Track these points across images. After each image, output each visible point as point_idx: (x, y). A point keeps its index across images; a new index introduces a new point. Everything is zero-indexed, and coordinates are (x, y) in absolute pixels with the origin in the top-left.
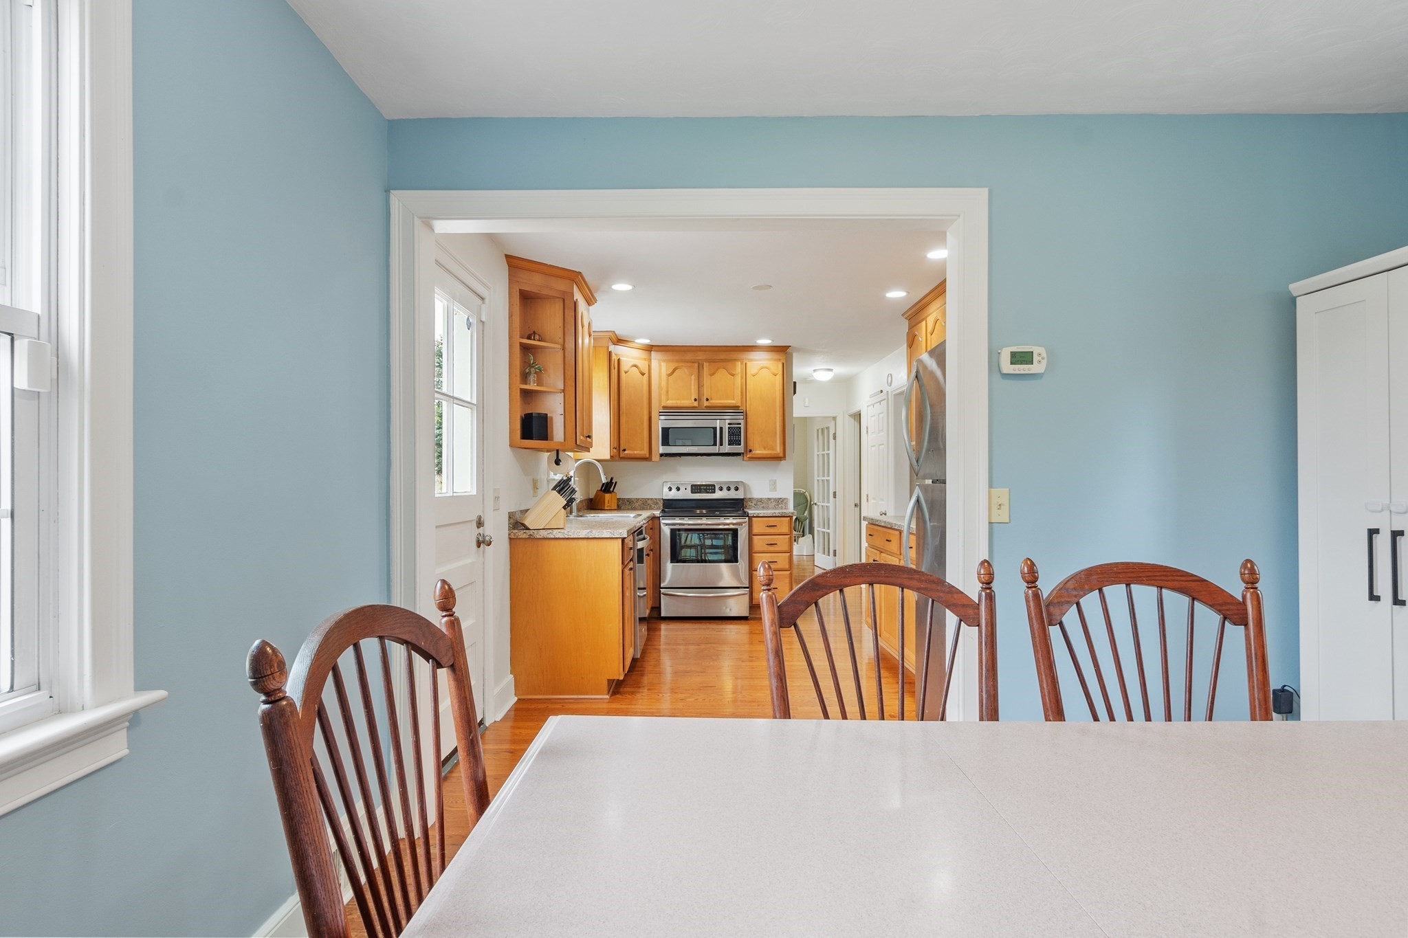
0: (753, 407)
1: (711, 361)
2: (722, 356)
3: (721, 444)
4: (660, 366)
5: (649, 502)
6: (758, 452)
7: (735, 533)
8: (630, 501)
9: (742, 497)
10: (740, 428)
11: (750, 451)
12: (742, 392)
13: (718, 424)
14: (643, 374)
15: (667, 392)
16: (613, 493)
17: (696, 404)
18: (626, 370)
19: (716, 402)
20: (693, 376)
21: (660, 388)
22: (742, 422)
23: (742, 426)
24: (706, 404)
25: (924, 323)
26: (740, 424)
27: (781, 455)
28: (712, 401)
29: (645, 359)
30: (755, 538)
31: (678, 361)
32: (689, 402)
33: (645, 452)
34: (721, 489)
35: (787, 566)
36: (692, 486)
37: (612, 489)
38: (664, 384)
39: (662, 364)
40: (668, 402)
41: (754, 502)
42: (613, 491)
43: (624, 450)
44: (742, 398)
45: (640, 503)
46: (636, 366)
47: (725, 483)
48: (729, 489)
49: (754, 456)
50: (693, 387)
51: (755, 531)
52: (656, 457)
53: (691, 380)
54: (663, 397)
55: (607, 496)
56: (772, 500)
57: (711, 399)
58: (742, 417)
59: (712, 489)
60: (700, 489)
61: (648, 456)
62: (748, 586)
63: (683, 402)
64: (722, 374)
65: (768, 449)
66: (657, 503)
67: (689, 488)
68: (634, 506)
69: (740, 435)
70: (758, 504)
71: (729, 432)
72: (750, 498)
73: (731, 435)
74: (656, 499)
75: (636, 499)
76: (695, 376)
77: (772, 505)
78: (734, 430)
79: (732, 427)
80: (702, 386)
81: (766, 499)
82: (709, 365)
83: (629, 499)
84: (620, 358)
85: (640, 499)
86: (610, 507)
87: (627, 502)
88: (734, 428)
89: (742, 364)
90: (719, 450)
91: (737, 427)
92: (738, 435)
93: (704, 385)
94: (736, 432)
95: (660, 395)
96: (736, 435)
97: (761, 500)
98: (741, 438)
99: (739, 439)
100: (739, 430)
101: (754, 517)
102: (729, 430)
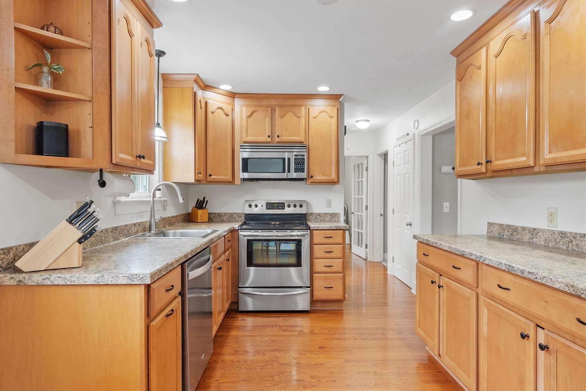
0: (314, 143)
1: (281, 106)
2: (290, 102)
3: (289, 171)
4: (241, 109)
5: (235, 216)
6: (318, 177)
7: (299, 242)
8: (219, 215)
9: (306, 213)
10: (304, 159)
11: (312, 177)
12: (305, 131)
13: (286, 156)
14: (227, 115)
15: (247, 130)
16: (205, 210)
17: (269, 140)
18: (213, 110)
19: (285, 138)
20: (267, 118)
21: (241, 127)
22: (305, 154)
23: (305, 157)
24: (277, 140)
25: (484, 50)
26: (304, 156)
27: (336, 180)
28: (282, 138)
29: (229, 104)
30: (315, 246)
31: (256, 106)
32: (264, 138)
33: (229, 177)
34: (289, 206)
35: (341, 270)
36: (267, 204)
37: (204, 206)
38: (244, 124)
39: (243, 108)
40: (248, 138)
41: (314, 216)
42: (205, 208)
43: (210, 175)
44: (305, 136)
45: (227, 216)
46: (221, 108)
47: (292, 201)
48: (295, 206)
49: (314, 181)
50: (267, 126)
51: (316, 241)
52: (238, 182)
53: (266, 122)
54: (244, 134)
55: (200, 212)
56: (328, 215)
57: (282, 136)
58: (305, 150)
59: (282, 206)
60: (273, 206)
61: (231, 180)
62: (309, 286)
63: (259, 138)
64: (290, 116)
65: (326, 176)
66: (241, 217)
67: (265, 206)
68: (222, 219)
69: (304, 165)
70: (318, 217)
71: (295, 162)
72: (311, 213)
73: (296, 165)
74: (240, 213)
75: (225, 213)
76: (268, 118)
77: (328, 218)
78: (299, 160)
79: (297, 158)
80: (274, 126)
81: (323, 213)
82: (280, 110)
83: (219, 213)
84: (208, 101)
85: (228, 214)
86: (202, 220)
87: (217, 216)
88: (299, 159)
89: (305, 109)
90: (287, 176)
91: (302, 158)
92: (302, 165)
93: (275, 125)
94: (300, 162)
95: (241, 132)
96: (300, 165)
97: (319, 215)
98: (304, 166)
99: (303, 167)
100: (303, 160)
101: (314, 230)
102: (295, 160)
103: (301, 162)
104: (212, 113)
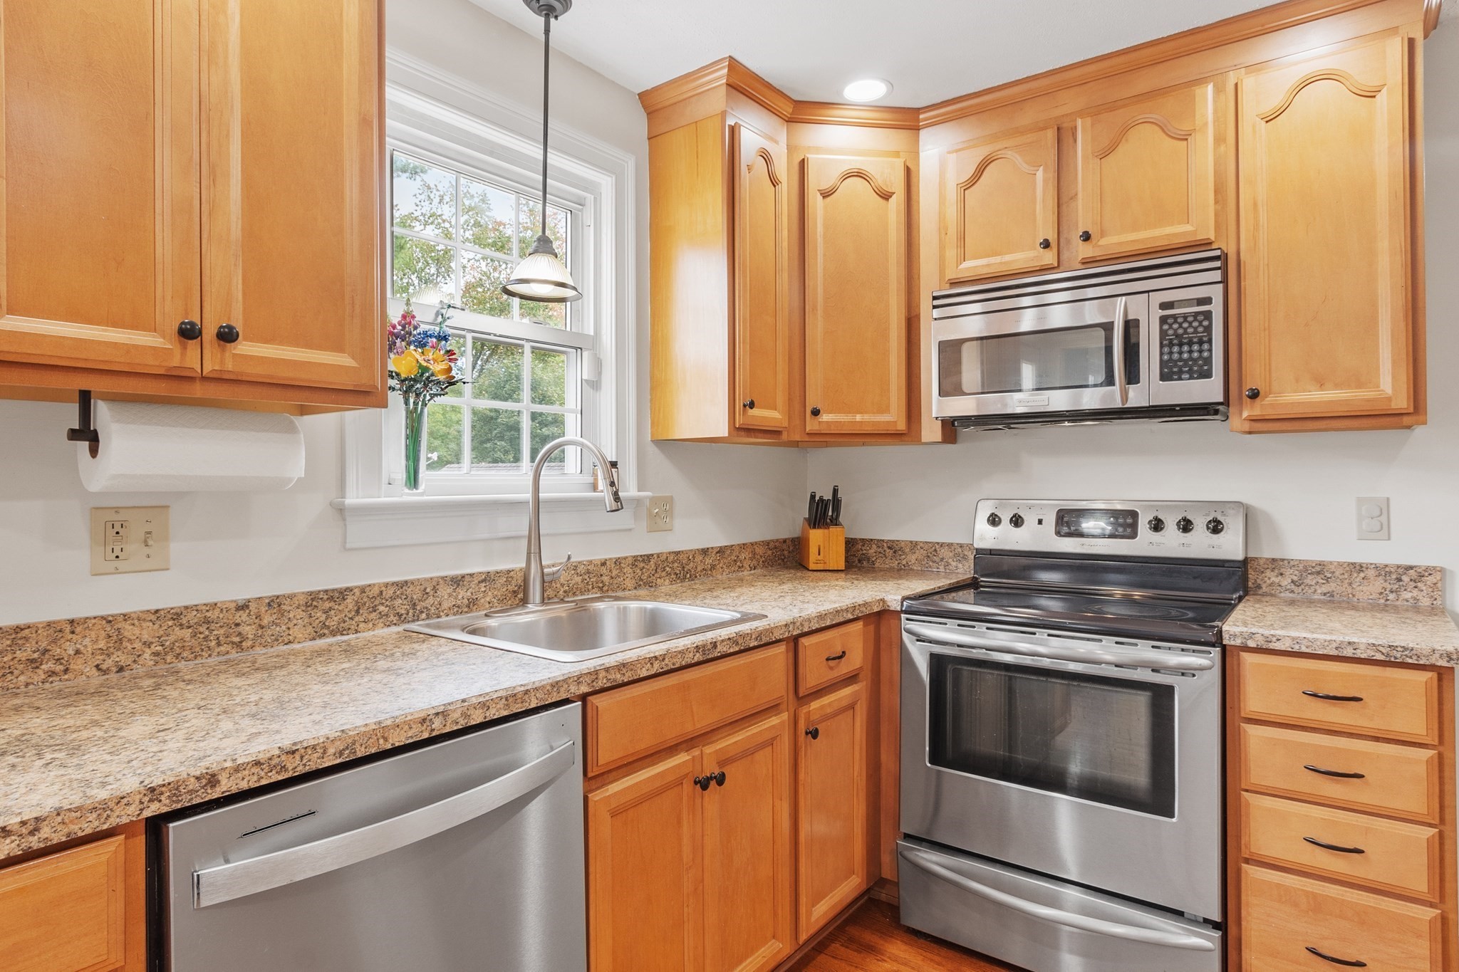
1: (1095, 112)
2: (1143, 83)
3: (1133, 379)
4: (944, 160)
5: (944, 552)
6: (1294, 396)
7: (1161, 697)
8: (894, 548)
9: (1240, 557)
10: (1208, 315)
11: (1254, 396)
12: (1220, 191)
13: (1117, 313)
14: (886, 196)
15: (962, 238)
16: (833, 529)
17: (1049, 257)
18: (825, 185)
19: (1117, 239)
20: (1041, 172)
21: (942, 229)
22: (1216, 293)
23: (1216, 308)
24: (1086, 250)
26: (1208, 301)
27: (1402, 404)
28: (1103, 242)
29: (897, 155)
30: (1250, 731)
31: (995, 137)
32: (1031, 254)
33: (894, 416)
34: (1157, 525)
36: (1061, 513)
37: (834, 517)
38: (952, 212)
39: (951, 152)
40: (968, 264)
41: (1291, 574)
42: (834, 522)
43: (816, 413)
44: (1220, 214)
45: (919, 554)
46: (860, 175)
47: (1175, 507)
48: (1186, 526)
49: (1270, 413)
50: (1039, 207)
51: (1253, 704)
52: (933, 430)
53: (1033, 189)
54: (951, 254)
55: (816, 536)
56: (1371, 573)
57: (1101, 234)
58: (1217, 276)
59: (1126, 525)
60: (1088, 524)
61: (902, 426)
62: (1218, 919)
63: (1008, 258)
64: (1143, 145)
65: (1337, 386)
66: (965, 558)
67: (1051, 519)
68: (904, 562)
69: (1210, 341)
70: (1310, 580)
71: (1163, 334)
72: (1274, 560)
73: (1171, 345)
74: (961, 546)
75: (911, 542)
76: (1045, 171)
77: (1369, 590)
78: (1185, 325)
79: (1174, 317)
80: (1071, 199)
81: (1340, 564)
82: (1093, 125)
83: (893, 541)
84: (808, 155)
85: (921, 545)
86: (825, 563)
87: (888, 551)
88: (1185, 317)
89: (1219, 90)
90: (1125, 397)
91: (1197, 314)
92: (1201, 343)
93: (1076, 195)
94: (1190, 330)
95: (942, 248)
96: (1190, 343)
97: (1318, 573)
98: (1210, 350)
99: (1206, 354)
100: (1206, 323)
101: (1246, 649)
102: (1166, 327)
103: (1196, 331)
104: (826, 194)
